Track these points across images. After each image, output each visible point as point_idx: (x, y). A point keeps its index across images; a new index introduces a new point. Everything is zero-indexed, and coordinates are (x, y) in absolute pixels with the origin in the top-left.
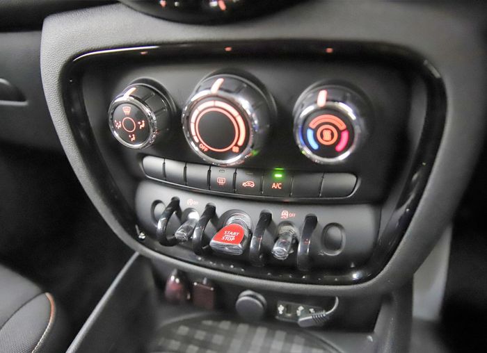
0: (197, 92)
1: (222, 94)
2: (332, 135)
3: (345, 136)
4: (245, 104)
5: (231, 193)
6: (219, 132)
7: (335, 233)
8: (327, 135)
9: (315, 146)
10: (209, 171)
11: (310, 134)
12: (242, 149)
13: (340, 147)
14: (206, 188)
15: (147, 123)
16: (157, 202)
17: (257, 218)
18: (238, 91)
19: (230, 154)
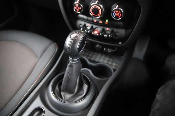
0: (92, 3)
1: (97, 4)
2: (118, 14)
3: (120, 15)
4: (102, 6)
5: (97, 24)
6: (96, 11)
7: (117, 34)
8: (117, 14)
9: (115, 16)
10: (93, 19)
11: (114, 14)
12: (100, 15)
13: (119, 17)
14: (92, 22)
15: (81, 8)
16: (81, 24)
17: (102, 29)
18: (101, 4)
19: (98, 16)
